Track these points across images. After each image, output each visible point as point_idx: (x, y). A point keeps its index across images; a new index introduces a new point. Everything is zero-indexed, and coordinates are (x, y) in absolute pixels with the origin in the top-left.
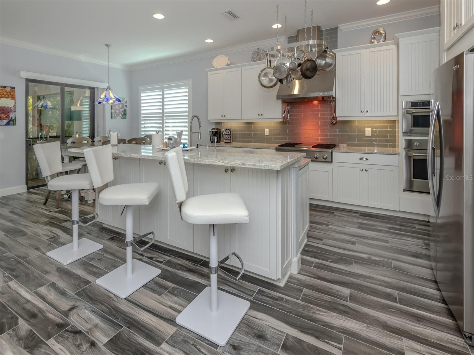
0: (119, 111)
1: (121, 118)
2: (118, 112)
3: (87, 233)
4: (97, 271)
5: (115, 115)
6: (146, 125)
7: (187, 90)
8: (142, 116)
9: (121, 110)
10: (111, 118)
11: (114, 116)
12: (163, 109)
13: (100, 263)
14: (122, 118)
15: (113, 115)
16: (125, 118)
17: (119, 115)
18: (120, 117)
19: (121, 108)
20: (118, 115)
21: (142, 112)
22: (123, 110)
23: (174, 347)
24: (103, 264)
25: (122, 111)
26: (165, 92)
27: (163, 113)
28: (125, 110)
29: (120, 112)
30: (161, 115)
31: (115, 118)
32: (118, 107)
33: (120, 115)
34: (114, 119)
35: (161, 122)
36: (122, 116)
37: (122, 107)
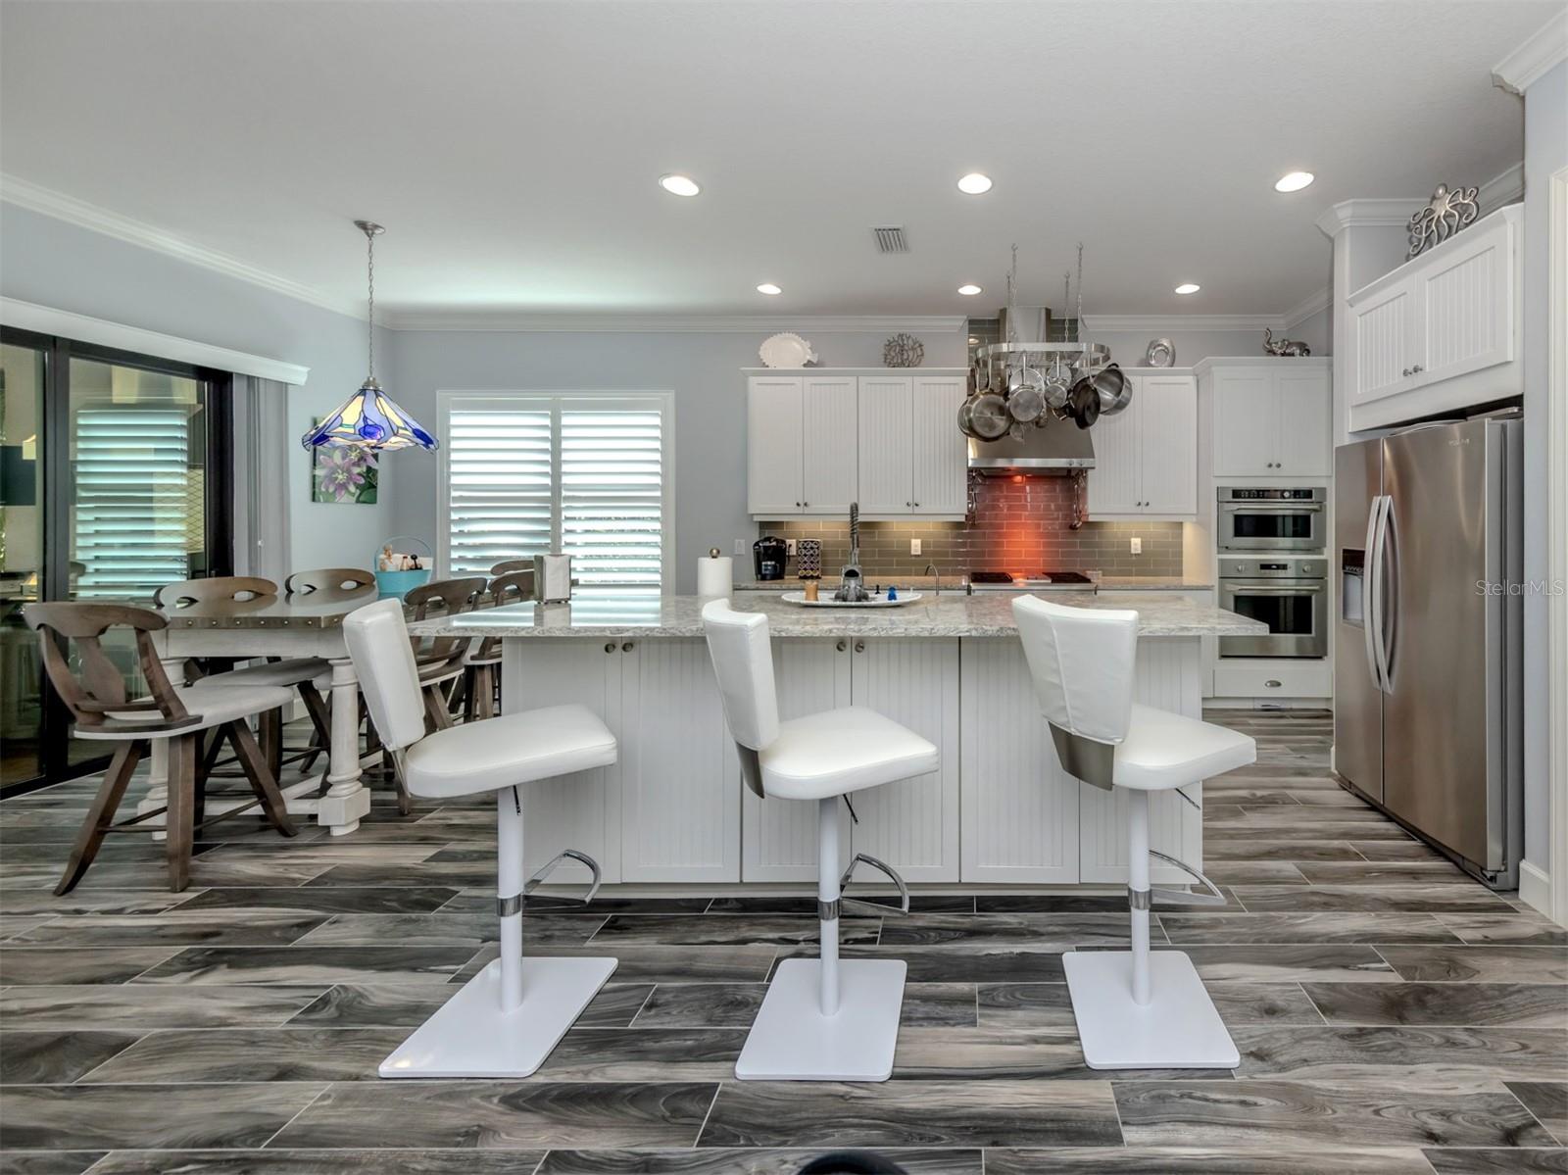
0: (348, 471)
1: (355, 499)
2: (341, 477)
3: (480, 941)
4: (689, 1043)
5: (331, 490)
6: (466, 528)
7: (657, 421)
8: (454, 494)
9: (356, 470)
10: (314, 500)
11: (327, 490)
12: (556, 475)
13: (668, 1013)
14: (358, 501)
15: (323, 489)
16: (373, 501)
17: (347, 489)
18: (353, 495)
19: (357, 464)
20: (343, 486)
21: (454, 480)
22: (365, 469)
23: (1154, 1124)
24: (685, 1012)
25: (359, 474)
26: (565, 421)
27: (556, 487)
28: (369, 469)
29: (350, 478)
30: (549, 494)
31: (330, 498)
32: (344, 458)
33: (352, 488)
34: (326, 501)
35: (547, 515)
36: (358, 492)
37: (359, 460)
